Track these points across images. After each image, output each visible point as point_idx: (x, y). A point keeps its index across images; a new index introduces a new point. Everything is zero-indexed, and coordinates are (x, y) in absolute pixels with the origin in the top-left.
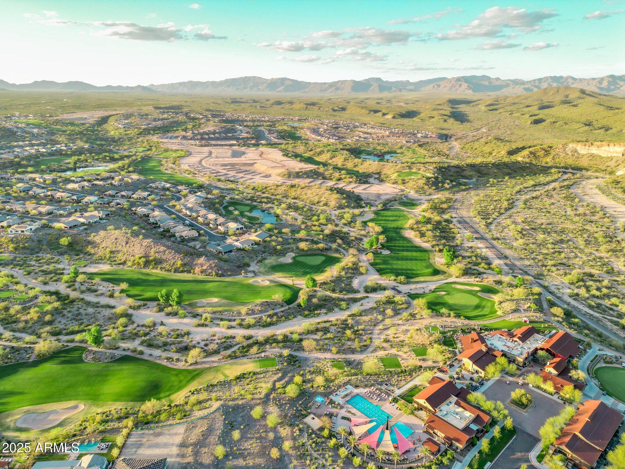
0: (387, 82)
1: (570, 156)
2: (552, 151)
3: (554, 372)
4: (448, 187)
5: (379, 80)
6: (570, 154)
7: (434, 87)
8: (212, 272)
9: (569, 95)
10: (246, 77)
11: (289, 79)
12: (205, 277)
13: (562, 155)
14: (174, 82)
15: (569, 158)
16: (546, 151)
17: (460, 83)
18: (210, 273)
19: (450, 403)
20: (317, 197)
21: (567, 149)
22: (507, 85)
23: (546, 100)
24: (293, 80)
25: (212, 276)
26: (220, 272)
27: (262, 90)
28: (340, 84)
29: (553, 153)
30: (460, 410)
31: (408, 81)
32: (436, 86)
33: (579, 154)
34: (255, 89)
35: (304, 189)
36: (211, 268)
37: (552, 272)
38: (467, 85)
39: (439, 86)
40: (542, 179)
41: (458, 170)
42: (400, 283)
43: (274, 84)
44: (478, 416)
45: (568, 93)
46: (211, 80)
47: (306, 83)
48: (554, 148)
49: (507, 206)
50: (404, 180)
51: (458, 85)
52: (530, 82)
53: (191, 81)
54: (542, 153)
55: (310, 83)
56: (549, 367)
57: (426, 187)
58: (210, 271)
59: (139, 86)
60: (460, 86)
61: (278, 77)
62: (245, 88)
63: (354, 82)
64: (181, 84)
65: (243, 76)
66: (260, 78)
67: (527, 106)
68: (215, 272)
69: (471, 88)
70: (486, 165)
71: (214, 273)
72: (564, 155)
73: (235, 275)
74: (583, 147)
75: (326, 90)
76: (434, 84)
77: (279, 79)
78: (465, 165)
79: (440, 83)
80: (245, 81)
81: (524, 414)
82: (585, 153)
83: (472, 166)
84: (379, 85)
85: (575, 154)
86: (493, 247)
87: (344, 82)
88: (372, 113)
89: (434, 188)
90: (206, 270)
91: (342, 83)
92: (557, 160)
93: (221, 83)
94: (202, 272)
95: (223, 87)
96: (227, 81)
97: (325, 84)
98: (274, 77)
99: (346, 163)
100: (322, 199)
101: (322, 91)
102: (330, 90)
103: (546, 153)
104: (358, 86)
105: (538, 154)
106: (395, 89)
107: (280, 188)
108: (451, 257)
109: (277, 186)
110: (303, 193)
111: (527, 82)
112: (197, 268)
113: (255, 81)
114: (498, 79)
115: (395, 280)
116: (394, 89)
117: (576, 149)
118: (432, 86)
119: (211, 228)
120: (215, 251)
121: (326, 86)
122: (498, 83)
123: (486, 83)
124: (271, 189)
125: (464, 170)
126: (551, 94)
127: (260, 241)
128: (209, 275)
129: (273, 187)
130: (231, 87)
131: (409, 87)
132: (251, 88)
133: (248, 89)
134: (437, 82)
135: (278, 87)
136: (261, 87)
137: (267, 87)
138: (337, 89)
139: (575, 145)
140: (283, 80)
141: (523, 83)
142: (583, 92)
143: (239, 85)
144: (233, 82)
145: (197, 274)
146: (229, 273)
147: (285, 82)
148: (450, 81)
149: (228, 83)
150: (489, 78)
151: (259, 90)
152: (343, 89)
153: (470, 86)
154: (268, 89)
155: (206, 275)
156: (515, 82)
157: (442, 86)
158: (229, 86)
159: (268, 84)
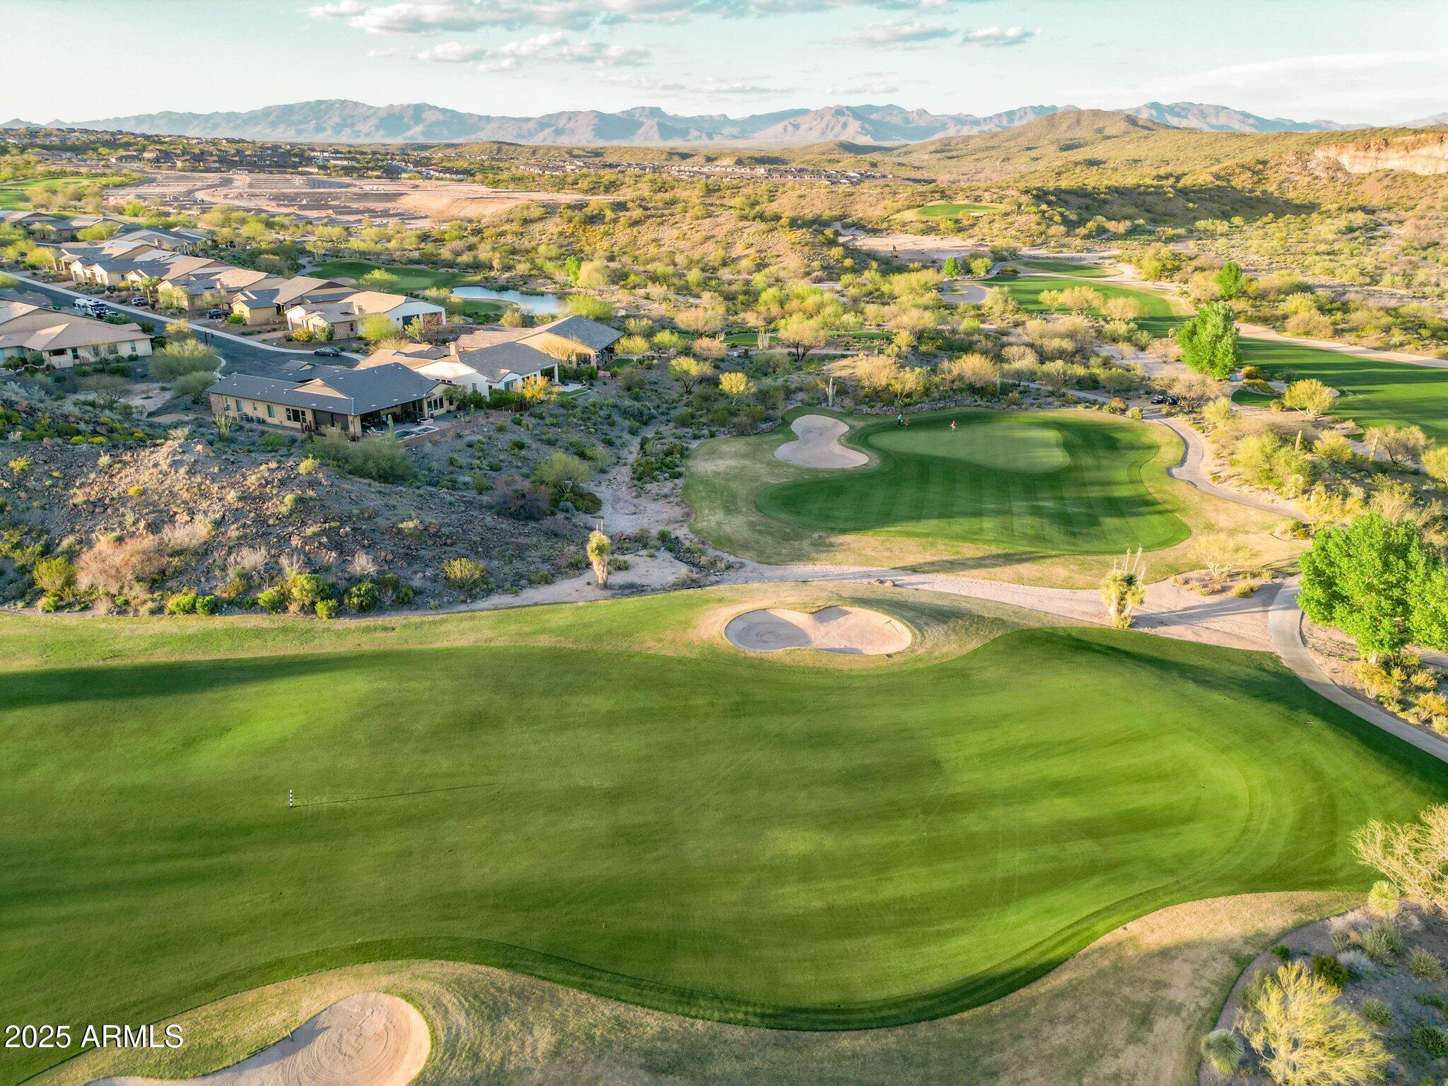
0: (675, 118)
1: (1324, 181)
2: (1271, 172)
5: (655, 112)
6: (1323, 175)
7: (785, 130)
8: (272, 573)
9: (1104, 128)
10: (319, 103)
11: (435, 108)
12: (200, 623)
13: (1302, 180)
15: (1325, 187)
16: (1253, 173)
17: (843, 119)
18: (249, 582)
20: (710, 246)
21: (1312, 165)
22: (943, 126)
24: (444, 111)
25: (280, 605)
26: (363, 563)
27: (367, 135)
28: (563, 119)
29: (1274, 176)
31: (724, 116)
32: (790, 128)
33: (1348, 174)
34: (348, 131)
35: (643, 228)
38: (858, 123)
39: (797, 127)
43: (393, 119)
45: (1101, 125)
46: (224, 109)
47: (480, 117)
48: (1273, 163)
50: (958, 221)
51: (839, 126)
52: (990, 118)
54: (1244, 177)
55: (488, 119)
57: (1056, 230)
58: (253, 558)
60: (845, 125)
61: (405, 103)
62: (319, 129)
63: (599, 115)
66: (356, 104)
68: (312, 566)
69: (868, 130)
71: (297, 581)
72: (1307, 179)
73: (518, 583)
74: (1360, 154)
75: (531, 133)
76: (785, 123)
77: (409, 106)
79: (799, 120)
80: (318, 110)
82: (1366, 170)
84: (659, 124)
85: (1339, 175)
87: (572, 116)
88: (676, 158)
89: (1081, 231)
90: (204, 551)
91: (569, 119)
94: (158, 581)
95: (259, 128)
96: (267, 112)
97: (528, 120)
98: (395, 104)
100: (738, 250)
101: (521, 136)
102: (542, 135)
103: (1256, 178)
104: (604, 123)
105: (1235, 181)
106: (698, 133)
107: (538, 227)
109: (526, 222)
110: (643, 240)
111: (985, 119)
112: (103, 542)
113: (349, 112)
114: (921, 113)
116: (694, 133)
117: (1338, 163)
118: (779, 127)
119: (240, 321)
120: (280, 417)
121: (531, 125)
122: (922, 123)
123: (899, 121)
124: (502, 234)
125: (1105, 202)
126: (1064, 127)
128: (243, 602)
129: (507, 227)
130: (282, 127)
131: (728, 130)
132: (337, 129)
133: (329, 132)
134: (792, 117)
135: (409, 127)
136: (363, 128)
137: (378, 127)
138: (559, 132)
139: (1332, 152)
140: (419, 111)
141: (976, 122)
142: (1132, 121)
143: (301, 122)
144: (286, 114)
145: (102, 607)
146: (459, 568)
147: (424, 116)
148: (820, 115)
149: (271, 118)
150: (902, 111)
151: (357, 134)
152: (572, 132)
153: (866, 125)
154: (381, 133)
155: (215, 608)
156: (960, 120)
157: (804, 127)
158: (274, 125)
159: (382, 120)
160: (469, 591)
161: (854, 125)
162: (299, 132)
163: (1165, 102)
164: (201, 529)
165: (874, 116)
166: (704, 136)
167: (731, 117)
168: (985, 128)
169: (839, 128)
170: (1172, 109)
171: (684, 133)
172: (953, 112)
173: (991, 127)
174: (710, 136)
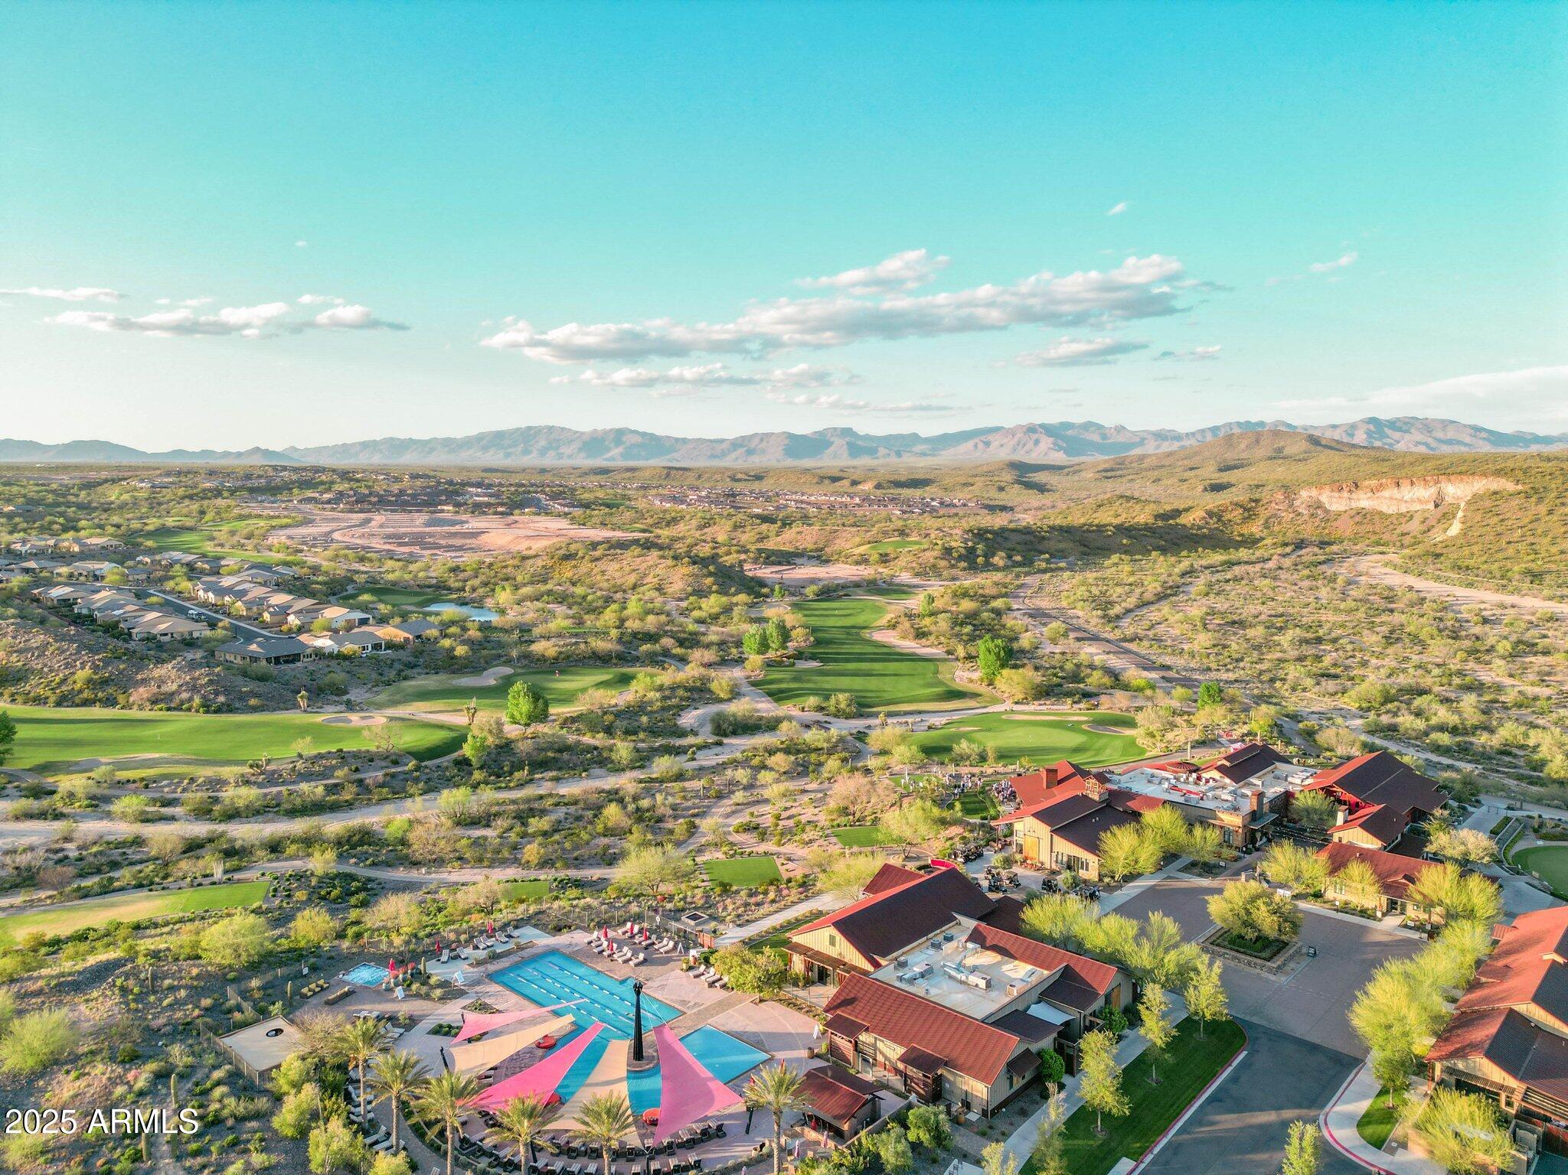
0: (867, 437)
1: (1306, 517)
2: (1261, 510)
3: (1369, 842)
4: (1001, 563)
5: (847, 432)
6: (1305, 512)
7: (976, 446)
8: (191, 699)
9: (1283, 447)
10: (529, 428)
11: (635, 432)
12: (162, 713)
13: (1288, 516)
14: (349, 442)
15: (1305, 522)
16: (1245, 509)
17: (1036, 436)
18: (182, 703)
19: (949, 939)
21: (1297, 503)
22: (1142, 442)
23: (1230, 456)
24: (644, 434)
25: (189, 709)
27: (570, 457)
28: (756, 441)
29: (1263, 514)
30: (989, 958)
31: (915, 434)
32: (981, 445)
33: (1327, 511)
34: (552, 453)
36: (194, 689)
37: (1304, 690)
38: (1051, 440)
39: (987, 444)
40: (1243, 553)
41: (1028, 538)
42: (836, 716)
43: (595, 442)
44: (1068, 973)
45: (1282, 444)
46: (441, 435)
47: (677, 440)
48: (1264, 501)
49: (1159, 589)
50: (887, 555)
52: (1193, 434)
53: (392, 439)
55: (684, 441)
56: (1341, 828)
57: (943, 563)
59: (258, 449)
60: (1037, 442)
61: (608, 427)
62: (526, 452)
63: (791, 437)
64: (365, 445)
65: (523, 425)
66: (563, 429)
67: (1192, 469)
68: (204, 699)
69: (1061, 448)
70: (1101, 528)
71: (197, 703)
72: (1292, 515)
73: (275, 709)
74: (1336, 494)
75: (724, 454)
76: (976, 440)
78: (1045, 528)
79: (990, 438)
80: (527, 436)
81: (1272, 977)
82: (1342, 508)
83: (1066, 531)
84: (848, 443)
85: (1319, 512)
86: (1128, 652)
87: (765, 437)
88: (827, 482)
89: (963, 564)
90: (173, 694)
91: (762, 440)
92: (1276, 528)
93: (468, 443)
94: (155, 701)
96: (480, 438)
97: (722, 441)
98: (600, 428)
99: (738, 534)
101: (713, 456)
102: (733, 456)
103: (1246, 515)
104: (797, 444)
105: (1227, 516)
106: (886, 450)
107: (530, 562)
108: (998, 655)
109: (524, 558)
111: (1187, 435)
112: (142, 690)
113: (555, 437)
114: (1120, 429)
115: (821, 709)
116: (882, 451)
117: (1319, 501)
118: (970, 444)
121: (725, 446)
122: (1120, 438)
123: (1095, 437)
124: (506, 567)
125: (1043, 538)
126: (1242, 446)
127: (407, 640)
128: (177, 708)
130: (492, 451)
131: (919, 448)
132: (543, 452)
133: (535, 454)
134: (982, 435)
135: (608, 450)
136: (566, 450)
137: (580, 450)
138: (750, 452)
139: (1314, 493)
140: (619, 435)
141: (1178, 437)
142: (1314, 441)
143: (510, 446)
144: (496, 439)
145: (135, 707)
146: (253, 702)
147: (624, 439)
148: (1011, 432)
149: (484, 442)
150: (1099, 427)
151: (560, 456)
152: (763, 451)
153: (1060, 442)
154: (583, 455)
155: (169, 709)
156: (1161, 436)
157: (995, 444)
158: (485, 449)
159: (585, 443)
160: (254, 709)
161: (1046, 442)
162: (508, 455)
163: (1383, 416)
164: (174, 687)
165: (1070, 433)
166: (893, 454)
167: (923, 435)
168: (1186, 443)
169: (1030, 444)
170: (1393, 424)
171: (872, 452)
172: (1154, 427)
173: (1192, 442)
174: (899, 454)
